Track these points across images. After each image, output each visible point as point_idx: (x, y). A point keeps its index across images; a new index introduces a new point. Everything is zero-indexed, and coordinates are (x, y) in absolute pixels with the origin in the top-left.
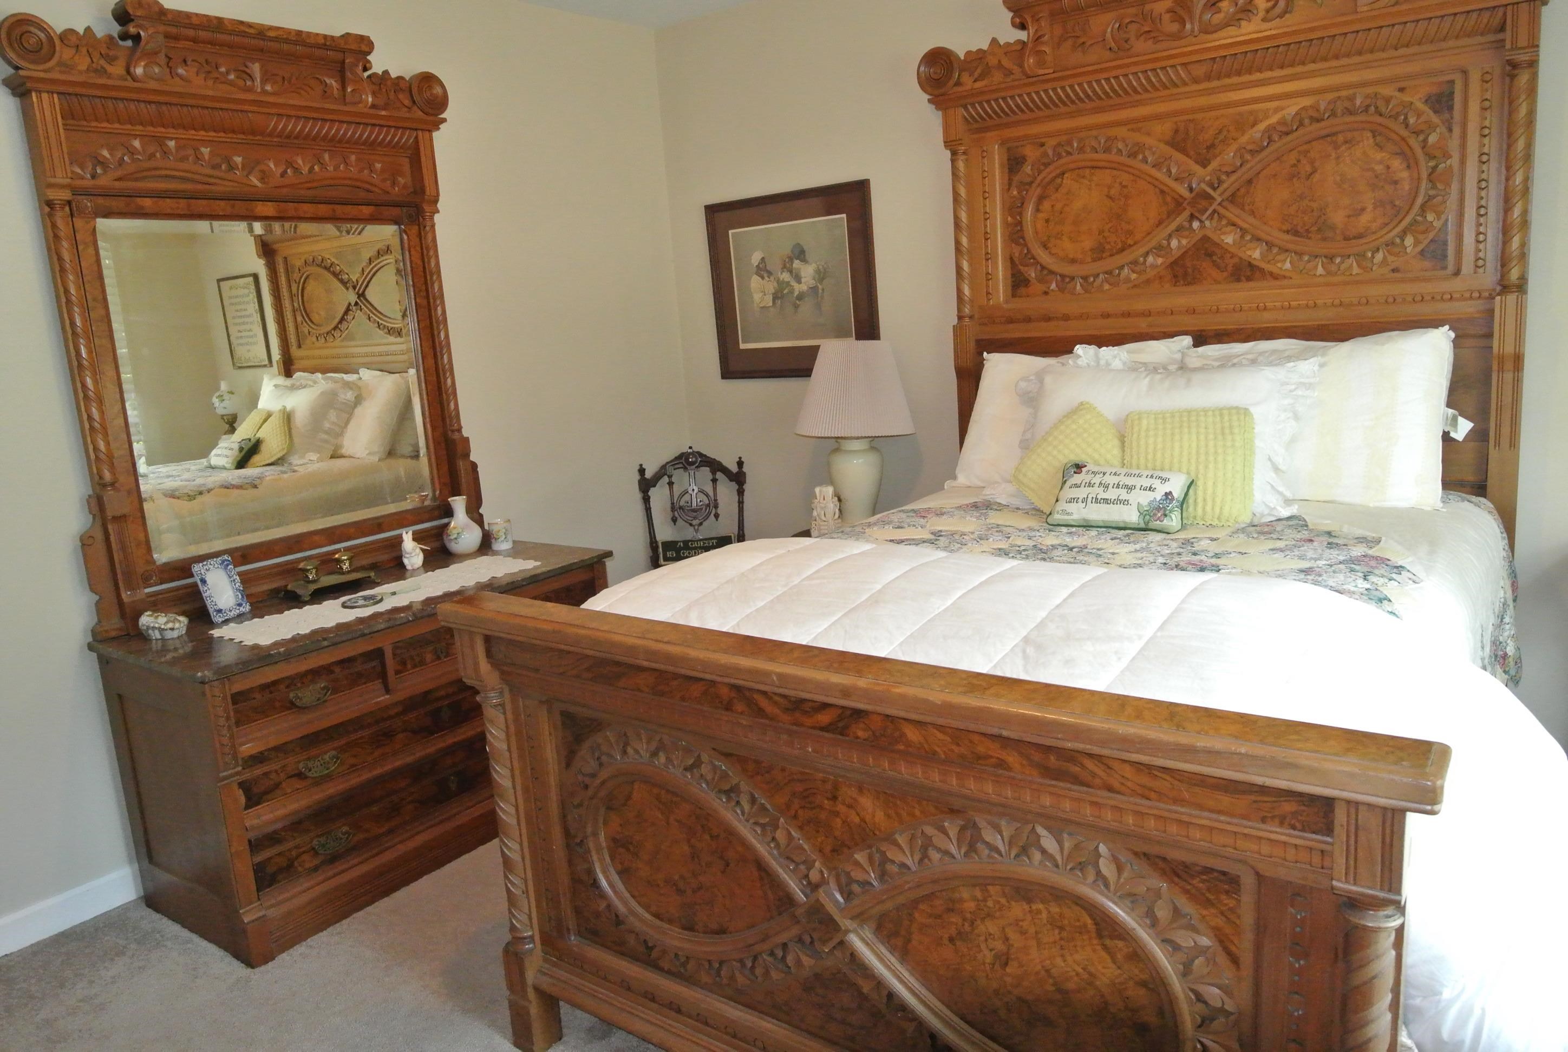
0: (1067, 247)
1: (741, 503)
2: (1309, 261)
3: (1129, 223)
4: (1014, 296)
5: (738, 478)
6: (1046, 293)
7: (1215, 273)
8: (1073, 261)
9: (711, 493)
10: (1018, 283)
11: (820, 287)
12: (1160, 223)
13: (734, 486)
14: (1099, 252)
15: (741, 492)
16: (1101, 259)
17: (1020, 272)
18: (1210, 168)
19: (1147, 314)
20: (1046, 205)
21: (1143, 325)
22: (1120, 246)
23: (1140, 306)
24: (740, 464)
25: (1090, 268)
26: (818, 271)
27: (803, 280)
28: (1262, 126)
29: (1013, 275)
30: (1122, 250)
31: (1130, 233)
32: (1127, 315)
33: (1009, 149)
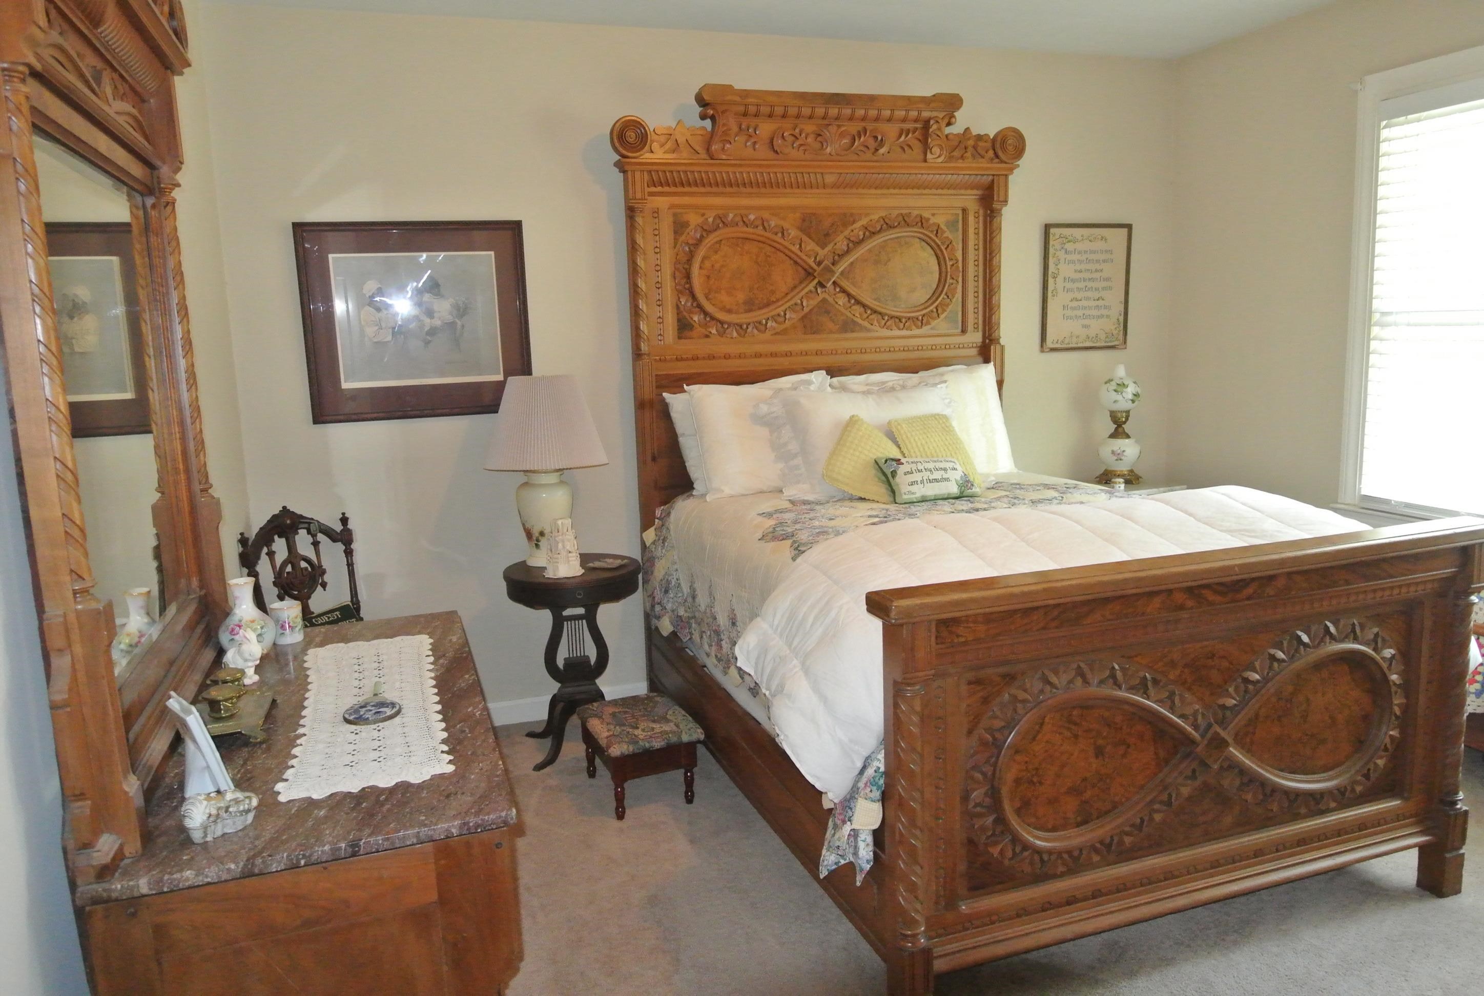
0: (724, 298)
1: (350, 565)
2: (888, 320)
3: (772, 285)
4: (680, 338)
5: (344, 537)
6: (707, 336)
7: (830, 325)
8: (730, 311)
9: (313, 558)
10: (684, 327)
11: (459, 323)
12: (795, 287)
13: (340, 547)
14: (750, 305)
15: (349, 553)
16: (750, 311)
17: (685, 318)
18: (827, 249)
19: (788, 354)
20: (707, 264)
21: (785, 362)
22: (765, 301)
23: (785, 348)
24: (344, 520)
25: (743, 318)
26: (456, 307)
27: (435, 315)
28: (858, 225)
29: (679, 320)
30: (768, 305)
31: (773, 292)
32: (773, 355)
33: (675, 215)
